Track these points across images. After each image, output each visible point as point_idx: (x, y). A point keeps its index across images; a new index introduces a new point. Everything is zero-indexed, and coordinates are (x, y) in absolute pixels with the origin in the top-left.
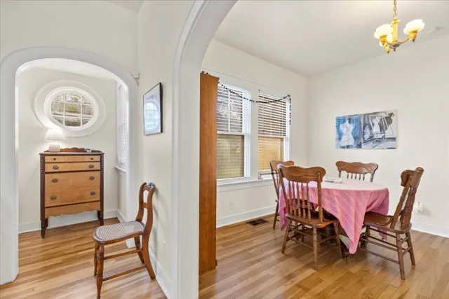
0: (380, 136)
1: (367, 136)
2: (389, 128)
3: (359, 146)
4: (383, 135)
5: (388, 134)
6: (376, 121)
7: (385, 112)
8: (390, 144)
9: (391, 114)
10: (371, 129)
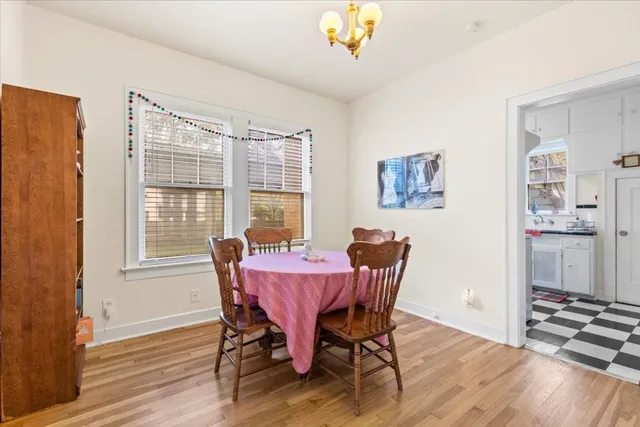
0: (425, 189)
1: (411, 190)
2: (435, 177)
3: (402, 205)
4: (428, 188)
5: (435, 186)
6: (421, 167)
7: (431, 154)
8: (437, 200)
9: (438, 156)
10: (415, 179)
